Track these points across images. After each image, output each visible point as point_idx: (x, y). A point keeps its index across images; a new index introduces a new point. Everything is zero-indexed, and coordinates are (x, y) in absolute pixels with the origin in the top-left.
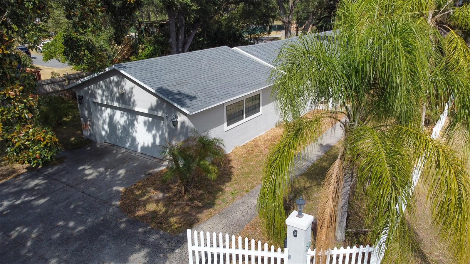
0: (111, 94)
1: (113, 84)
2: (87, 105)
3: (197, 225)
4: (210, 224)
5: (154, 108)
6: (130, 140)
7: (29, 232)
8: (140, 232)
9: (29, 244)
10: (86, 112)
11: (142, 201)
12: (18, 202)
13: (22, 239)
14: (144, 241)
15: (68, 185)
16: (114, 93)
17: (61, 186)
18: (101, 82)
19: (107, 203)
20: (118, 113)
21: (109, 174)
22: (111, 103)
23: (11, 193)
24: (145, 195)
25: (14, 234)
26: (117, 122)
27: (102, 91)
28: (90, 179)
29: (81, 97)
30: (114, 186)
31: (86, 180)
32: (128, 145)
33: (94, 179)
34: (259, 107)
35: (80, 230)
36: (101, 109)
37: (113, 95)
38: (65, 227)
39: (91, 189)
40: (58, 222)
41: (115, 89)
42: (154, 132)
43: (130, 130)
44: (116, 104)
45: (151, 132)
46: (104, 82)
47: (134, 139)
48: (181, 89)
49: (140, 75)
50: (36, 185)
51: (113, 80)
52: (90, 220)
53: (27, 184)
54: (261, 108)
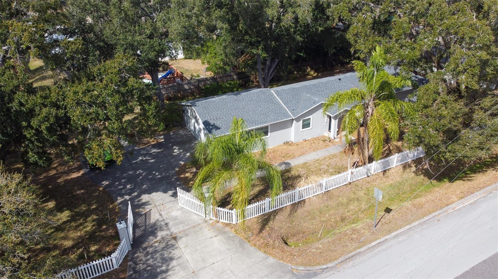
2: (186, 115)
7: (143, 173)
9: (141, 177)
10: (186, 118)
11: (186, 171)
12: (144, 159)
13: (140, 174)
15: (164, 156)
19: (174, 168)
21: (183, 155)
23: (144, 154)
24: (189, 169)
25: (138, 172)
28: (174, 155)
30: (181, 161)
34: (268, 133)
35: (158, 177)
38: (155, 174)
39: (172, 160)
40: (153, 172)
48: (215, 124)
50: (154, 152)
52: (164, 174)
53: (151, 151)
54: (269, 134)
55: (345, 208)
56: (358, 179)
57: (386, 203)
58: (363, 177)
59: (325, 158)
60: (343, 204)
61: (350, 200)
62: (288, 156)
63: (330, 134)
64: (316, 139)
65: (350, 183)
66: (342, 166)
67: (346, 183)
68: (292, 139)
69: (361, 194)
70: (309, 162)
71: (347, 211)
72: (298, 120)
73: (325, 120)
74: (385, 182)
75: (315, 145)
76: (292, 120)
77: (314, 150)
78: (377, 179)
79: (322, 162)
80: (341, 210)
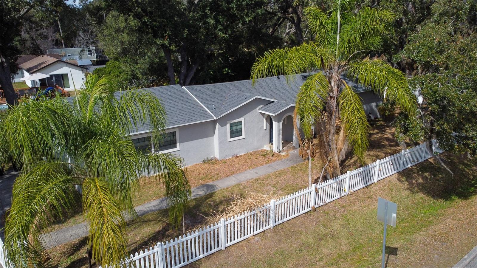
34: (176, 143)
54: (178, 145)
55: (314, 253)
56: (327, 202)
57: (379, 238)
58: (333, 199)
59: (269, 176)
60: (308, 246)
61: (321, 239)
62: (209, 177)
63: (273, 147)
64: (252, 155)
65: (315, 210)
66: (297, 185)
67: (309, 209)
68: (216, 154)
69: (336, 226)
70: (243, 183)
71: (317, 259)
72: (222, 121)
73: (263, 127)
74: (369, 205)
75: (251, 161)
76: (214, 122)
77: (250, 167)
78: (355, 200)
79: (264, 182)
80: (308, 257)
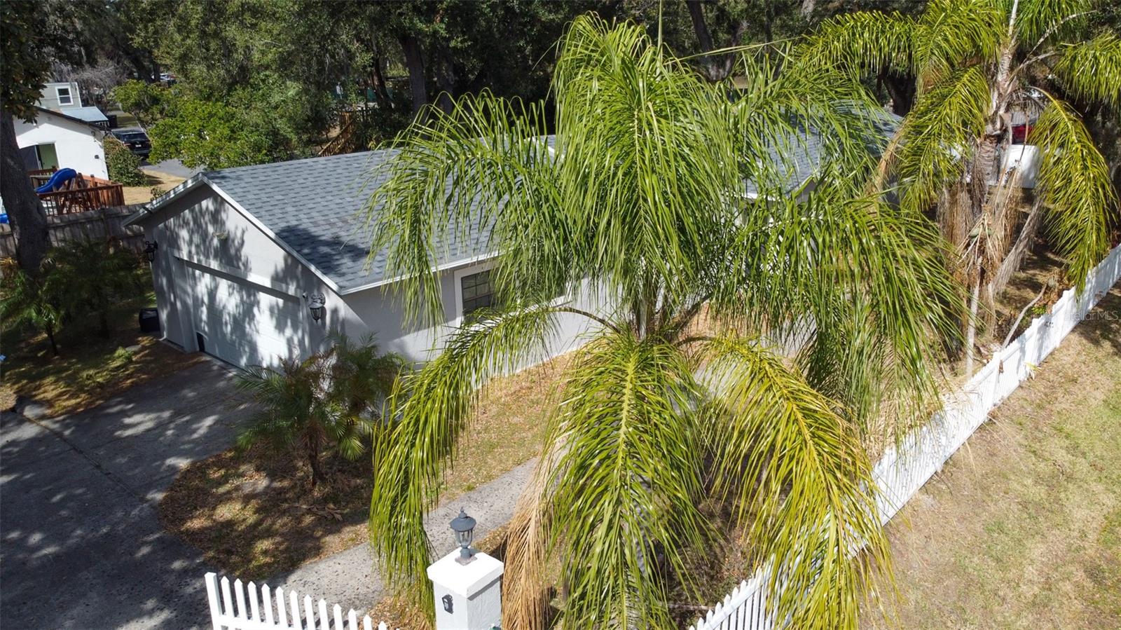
0: (204, 241)
1: (207, 218)
2: (164, 263)
3: (311, 563)
4: (342, 562)
5: (281, 275)
6: (247, 349)
8: (173, 571)
10: (164, 281)
11: (213, 495)
14: (172, 592)
15: (74, 448)
16: (210, 238)
17: (57, 450)
18: (187, 211)
19: (135, 494)
20: (224, 284)
21: (175, 429)
22: (206, 262)
24: (228, 482)
26: (221, 306)
27: (189, 232)
29: (152, 246)
30: (170, 456)
31: (119, 439)
32: (243, 361)
33: (136, 437)
35: (45, 555)
36: (194, 274)
37: (207, 243)
38: (20, 544)
39: (117, 461)
40: (8, 534)
41: (211, 229)
42: (289, 332)
43: (247, 326)
44: (214, 265)
45: (283, 332)
46: (192, 211)
47: (254, 349)
48: (342, 234)
49: (256, 197)
51: (207, 208)
52: (79, 532)
78: (1051, 390)
